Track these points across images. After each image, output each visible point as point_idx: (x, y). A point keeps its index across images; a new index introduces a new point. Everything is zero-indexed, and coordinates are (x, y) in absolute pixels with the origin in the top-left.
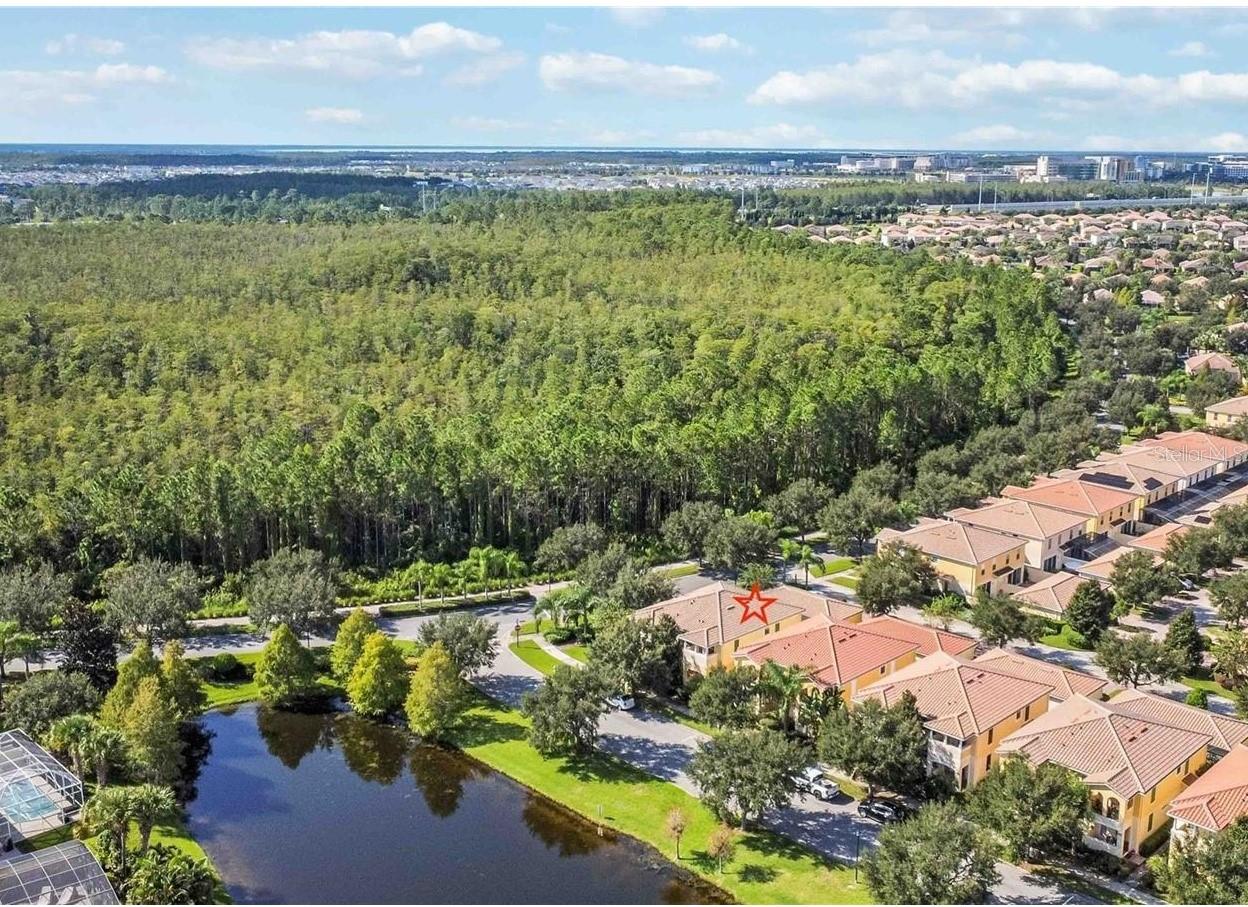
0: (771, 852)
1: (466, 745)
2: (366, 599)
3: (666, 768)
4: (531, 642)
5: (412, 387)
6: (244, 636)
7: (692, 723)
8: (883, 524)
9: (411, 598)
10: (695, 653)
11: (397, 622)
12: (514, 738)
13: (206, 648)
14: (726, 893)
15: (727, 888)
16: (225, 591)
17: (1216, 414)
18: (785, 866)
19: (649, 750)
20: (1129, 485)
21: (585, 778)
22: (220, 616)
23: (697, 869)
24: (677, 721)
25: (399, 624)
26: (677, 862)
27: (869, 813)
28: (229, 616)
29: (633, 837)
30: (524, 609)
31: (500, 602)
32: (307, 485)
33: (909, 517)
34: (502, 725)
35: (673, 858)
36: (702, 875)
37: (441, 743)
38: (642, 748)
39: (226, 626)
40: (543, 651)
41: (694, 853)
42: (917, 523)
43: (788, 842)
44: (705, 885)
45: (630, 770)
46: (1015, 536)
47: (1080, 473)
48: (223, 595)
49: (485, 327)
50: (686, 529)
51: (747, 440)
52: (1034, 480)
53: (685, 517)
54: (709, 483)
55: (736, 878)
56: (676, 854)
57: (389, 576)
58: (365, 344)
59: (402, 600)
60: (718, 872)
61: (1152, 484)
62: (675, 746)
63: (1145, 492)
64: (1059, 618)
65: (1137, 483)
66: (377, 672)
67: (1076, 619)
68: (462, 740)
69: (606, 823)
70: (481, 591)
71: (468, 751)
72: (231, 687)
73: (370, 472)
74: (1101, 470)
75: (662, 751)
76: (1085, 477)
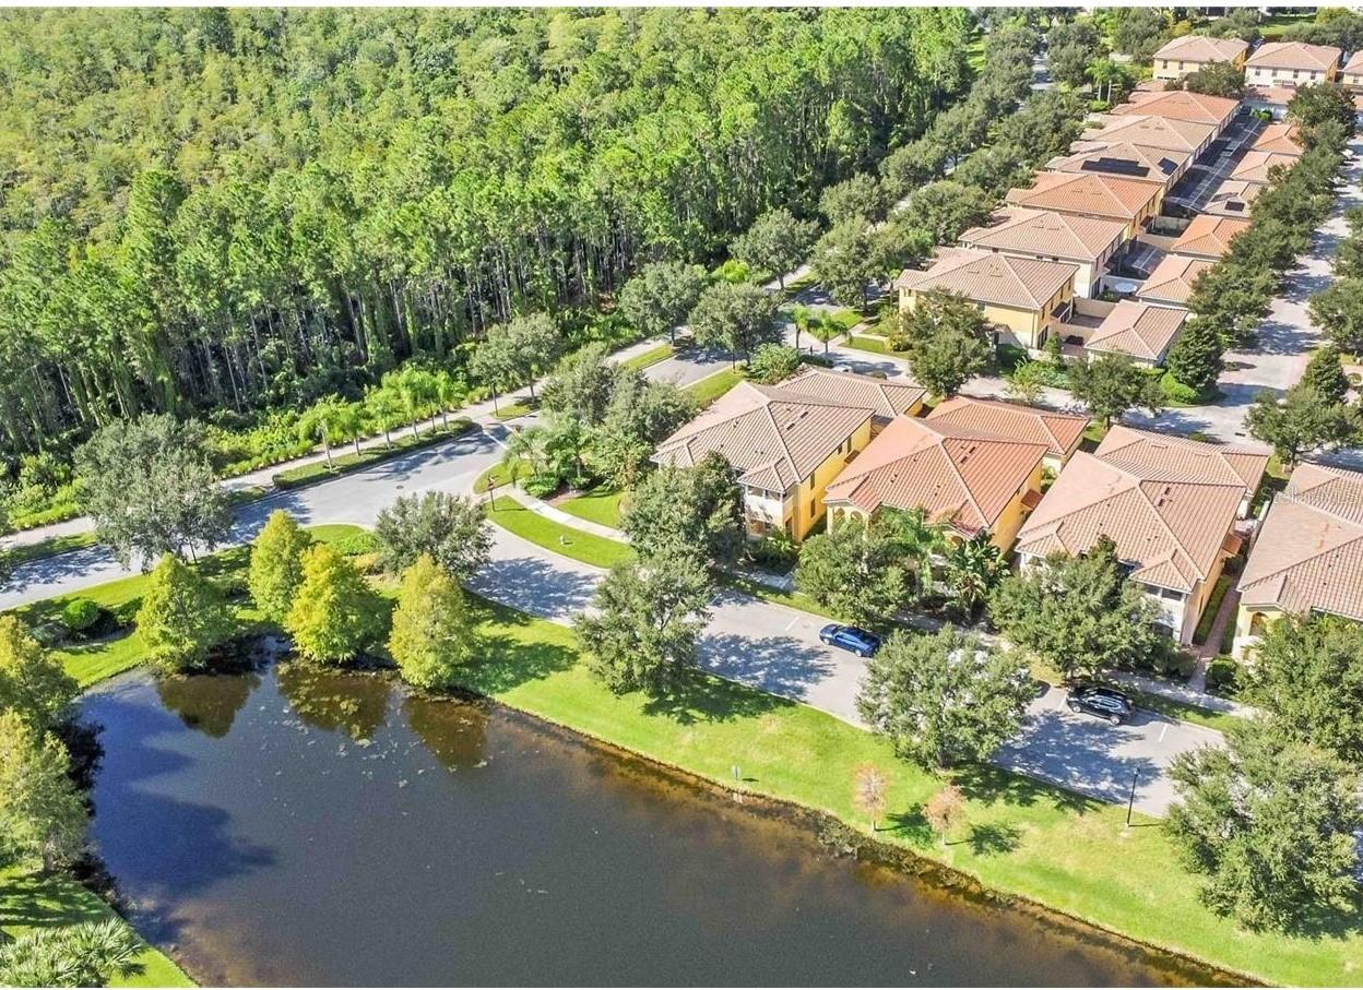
0: (992, 798)
1: (492, 689)
2: (244, 464)
3: (781, 681)
4: (507, 499)
5: (183, 124)
6: (82, 554)
7: (782, 597)
8: (901, 266)
9: (310, 453)
10: (762, 500)
11: (301, 495)
12: (558, 669)
13: (32, 587)
14: (964, 875)
15: (963, 868)
16: (31, 484)
17: (1166, 61)
18: (1025, 817)
19: (747, 655)
20: (1144, 172)
21: (686, 720)
22: (37, 525)
23: (906, 843)
24: (761, 599)
25: (307, 497)
26: (875, 836)
27: (1087, 708)
28: (51, 523)
29: (796, 806)
30: (471, 447)
31: (435, 440)
32: (111, 310)
33: (924, 250)
34: (530, 648)
35: (868, 831)
36: (919, 853)
37: (452, 690)
38: (737, 652)
39: (50, 542)
40: (531, 512)
41: (892, 818)
42: (936, 256)
43: (1006, 778)
44: (929, 867)
45: (740, 695)
46: (1056, 259)
47: (1077, 160)
48: (27, 490)
49: (246, 22)
50: (657, 303)
51: (684, 163)
52: (1035, 176)
53: (652, 287)
54: (657, 229)
55: (969, 849)
56: (870, 824)
57: (265, 422)
58: (88, 61)
59: (296, 457)
60: (940, 844)
61: (1167, 166)
62: (777, 641)
63: (1165, 178)
64: (1151, 366)
65: (1152, 167)
66: (332, 605)
67: (1186, 371)
68: (483, 682)
69: (746, 787)
70: (401, 426)
71: (498, 697)
72: (100, 649)
73: (202, 279)
74: (1105, 155)
75: (765, 654)
76: (1088, 166)
